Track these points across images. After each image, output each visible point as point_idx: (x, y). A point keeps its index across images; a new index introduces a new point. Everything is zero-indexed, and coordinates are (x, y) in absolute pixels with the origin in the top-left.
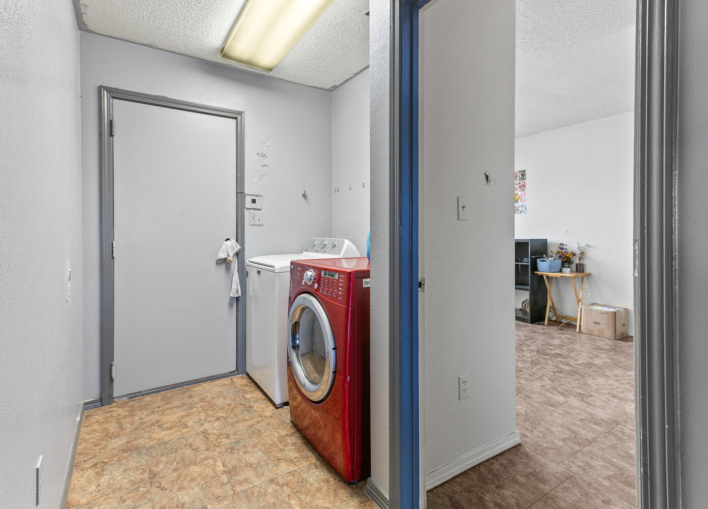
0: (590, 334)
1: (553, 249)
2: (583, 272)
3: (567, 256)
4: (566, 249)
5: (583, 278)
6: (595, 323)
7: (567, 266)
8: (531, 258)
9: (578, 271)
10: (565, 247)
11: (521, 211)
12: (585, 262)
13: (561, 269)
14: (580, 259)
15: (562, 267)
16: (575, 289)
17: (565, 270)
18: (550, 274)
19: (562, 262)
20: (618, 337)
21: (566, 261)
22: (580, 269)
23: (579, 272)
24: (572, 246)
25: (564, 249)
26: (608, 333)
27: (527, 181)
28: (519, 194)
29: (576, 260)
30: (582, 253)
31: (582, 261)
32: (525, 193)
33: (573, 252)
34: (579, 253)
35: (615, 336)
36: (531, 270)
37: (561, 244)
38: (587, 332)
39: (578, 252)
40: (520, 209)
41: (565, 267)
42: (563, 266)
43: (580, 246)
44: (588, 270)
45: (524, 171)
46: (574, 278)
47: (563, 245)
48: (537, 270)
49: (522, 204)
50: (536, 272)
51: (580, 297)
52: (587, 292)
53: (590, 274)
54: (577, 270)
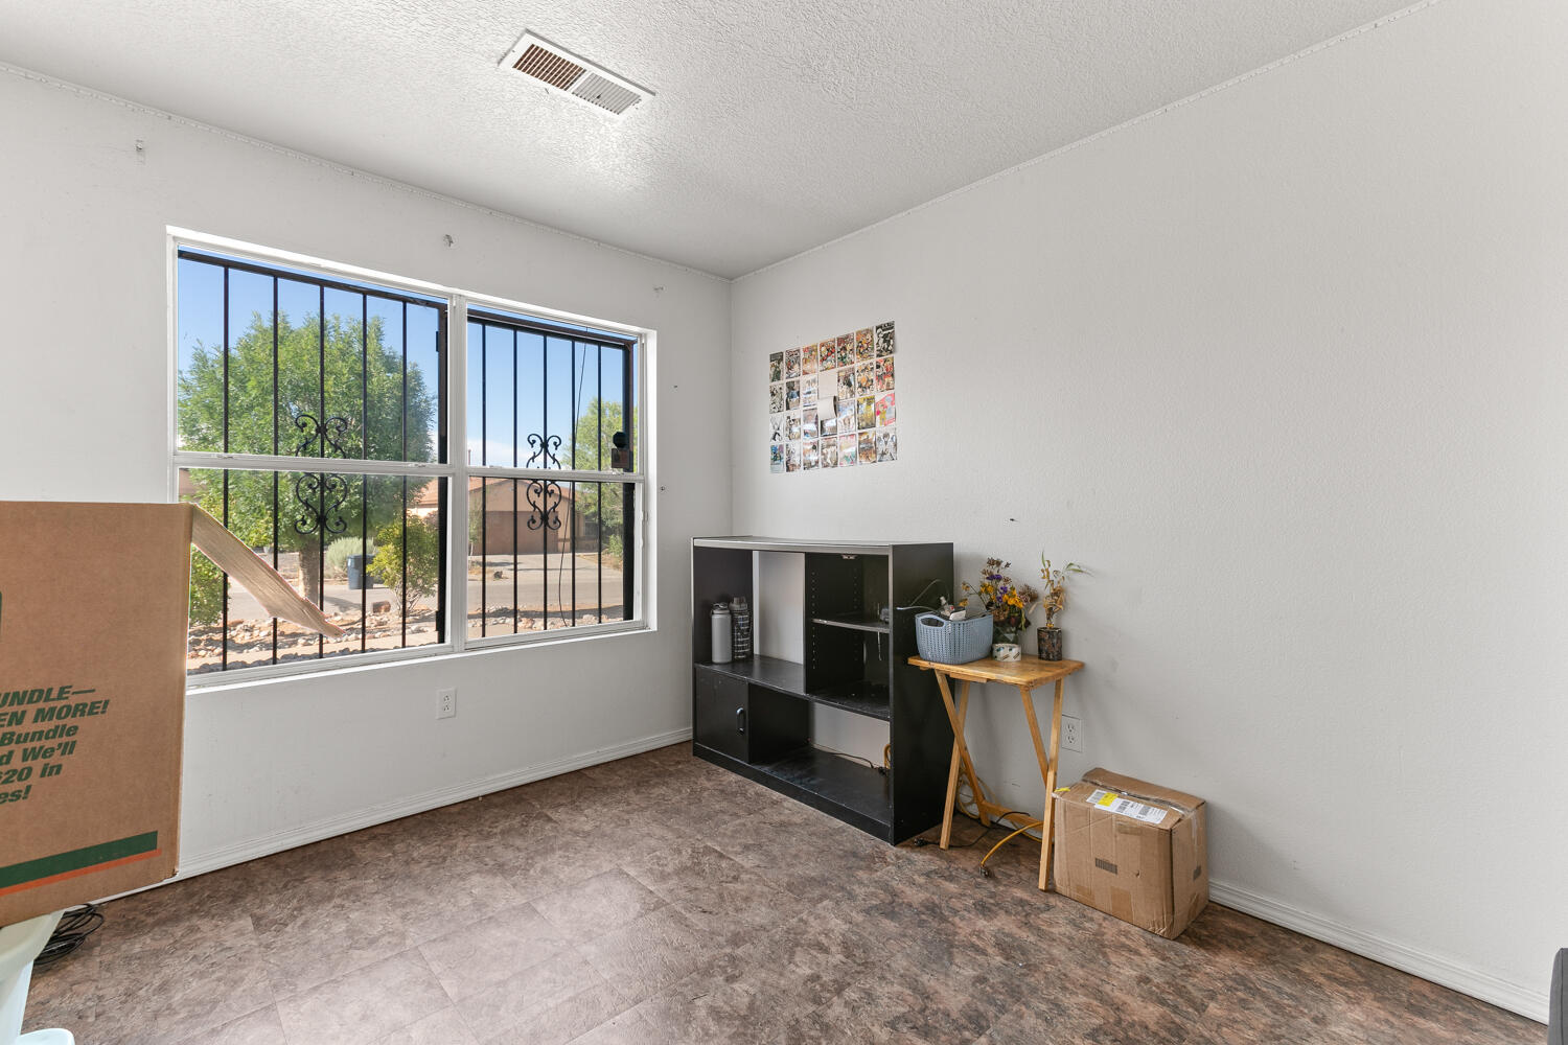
0: (1085, 901)
1: (970, 579)
2: (1059, 657)
3: (1011, 602)
4: (1007, 580)
5: (1058, 683)
6: (1102, 864)
7: (1011, 636)
8: (895, 611)
9: (1044, 655)
10: (1004, 573)
11: (883, 454)
12: (1069, 623)
13: (992, 650)
14: (1050, 613)
15: (995, 641)
16: (1034, 725)
17: (1002, 653)
18: (957, 671)
19: (996, 623)
20: (1179, 928)
21: (1008, 619)
22: (1050, 648)
23: (1048, 659)
24: (1026, 570)
25: (999, 578)
26: (1147, 910)
27: (898, 358)
28: (877, 399)
29: (1040, 619)
30: (1056, 593)
31: (1058, 618)
32: (893, 395)
33: (1028, 588)
34: (1048, 591)
35: (1172, 926)
36: (896, 652)
37: (992, 562)
38: (1075, 894)
39: (1043, 589)
40: (881, 447)
41: (1006, 640)
42: (998, 637)
43: (1051, 570)
44: (1076, 651)
45: (890, 326)
46: (1030, 686)
47: (998, 563)
48: (915, 652)
49: (885, 429)
50: (912, 661)
51: (1051, 750)
52: (1071, 728)
53: (1081, 666)
54: (1040, 651)
